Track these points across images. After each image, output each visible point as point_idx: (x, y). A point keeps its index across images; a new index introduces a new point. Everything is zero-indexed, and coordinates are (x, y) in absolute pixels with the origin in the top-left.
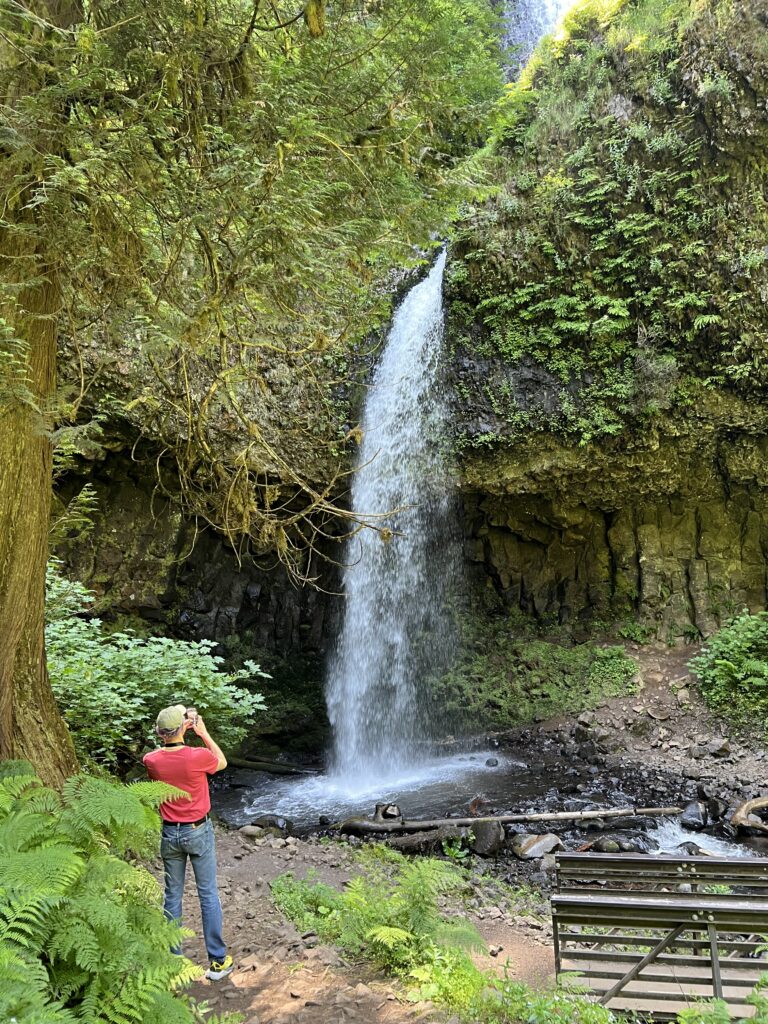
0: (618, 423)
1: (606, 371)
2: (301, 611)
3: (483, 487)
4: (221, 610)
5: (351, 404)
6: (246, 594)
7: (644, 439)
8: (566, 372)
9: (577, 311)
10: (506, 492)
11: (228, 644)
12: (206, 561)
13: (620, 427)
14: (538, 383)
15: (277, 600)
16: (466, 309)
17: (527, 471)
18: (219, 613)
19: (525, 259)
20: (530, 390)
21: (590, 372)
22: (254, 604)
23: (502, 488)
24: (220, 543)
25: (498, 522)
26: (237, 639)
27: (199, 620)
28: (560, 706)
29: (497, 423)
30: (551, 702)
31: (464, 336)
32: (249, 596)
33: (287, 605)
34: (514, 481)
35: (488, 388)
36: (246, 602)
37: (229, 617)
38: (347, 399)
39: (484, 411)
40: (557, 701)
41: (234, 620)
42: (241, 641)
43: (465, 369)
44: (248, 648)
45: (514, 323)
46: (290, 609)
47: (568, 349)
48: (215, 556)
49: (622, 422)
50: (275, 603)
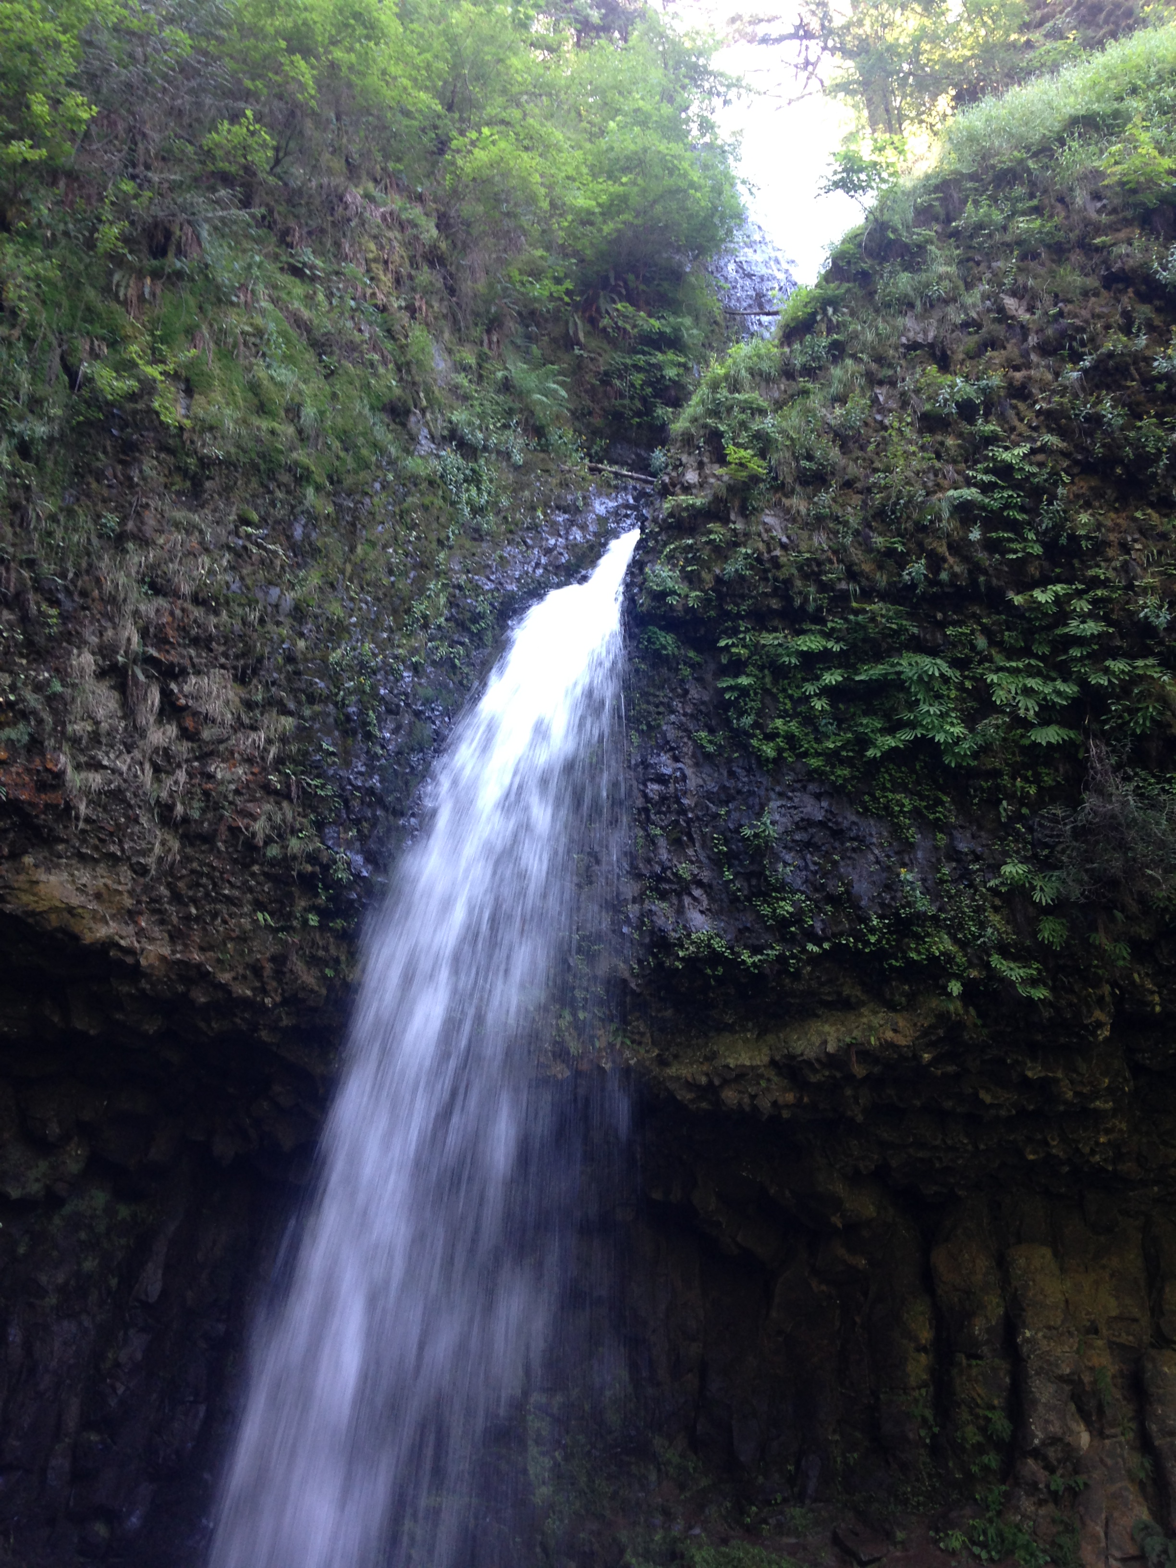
3: (659, 1081)
10: (717, 1103)
17: (778, 1053)
25: (668, 1193)
34: (743, 1075)
39: (700, 884)
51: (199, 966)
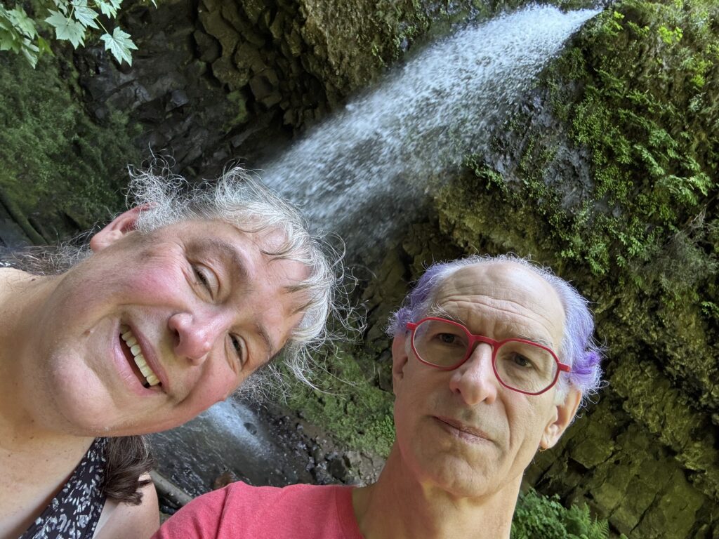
0: (604, 267)
1: (636, 220)
2: (201, 156)
3: (438, 212)
4: (135, 83)
5: (428, 28)
6: (169, 94)
7: (601, 298)
8: (606, 190)
9: (666, 153)
10: (450, 233)
11: (113, 116)
12: (164, 29)
13: (603, 271)
14: (576, 175)
15: (190, 128)
16: (579, 63)
17: (485, 233)
18: (130, 83)
19: (669, 74)
20: (564, 175)
21: (624, 208)
22: (168, 109)
23: (452, 227)
24: (190, 29)
25: (409, 250)
26: (125, 121)
27: (107, 67)
28: (328, 421)
29: (512, 174)
30: (322, 411)
31: (556, 82)
32: (170, 98)
33: (194, 139)
34: (467, 231)
35: (533, 140)
36: (162, 101)
37: (136, 97)
38: (430, 21)
39: (512, 155)
40: (328, 414)
41: (137, 103)
42: (126, 126)
43: (531, 107)
44: (126, 138)
45: (604, 113)
46: (192, 145)
47: (623, 175)
48: (176, 34)
49: (608, 269)
50: (185, 127)
51: (325, 38)
